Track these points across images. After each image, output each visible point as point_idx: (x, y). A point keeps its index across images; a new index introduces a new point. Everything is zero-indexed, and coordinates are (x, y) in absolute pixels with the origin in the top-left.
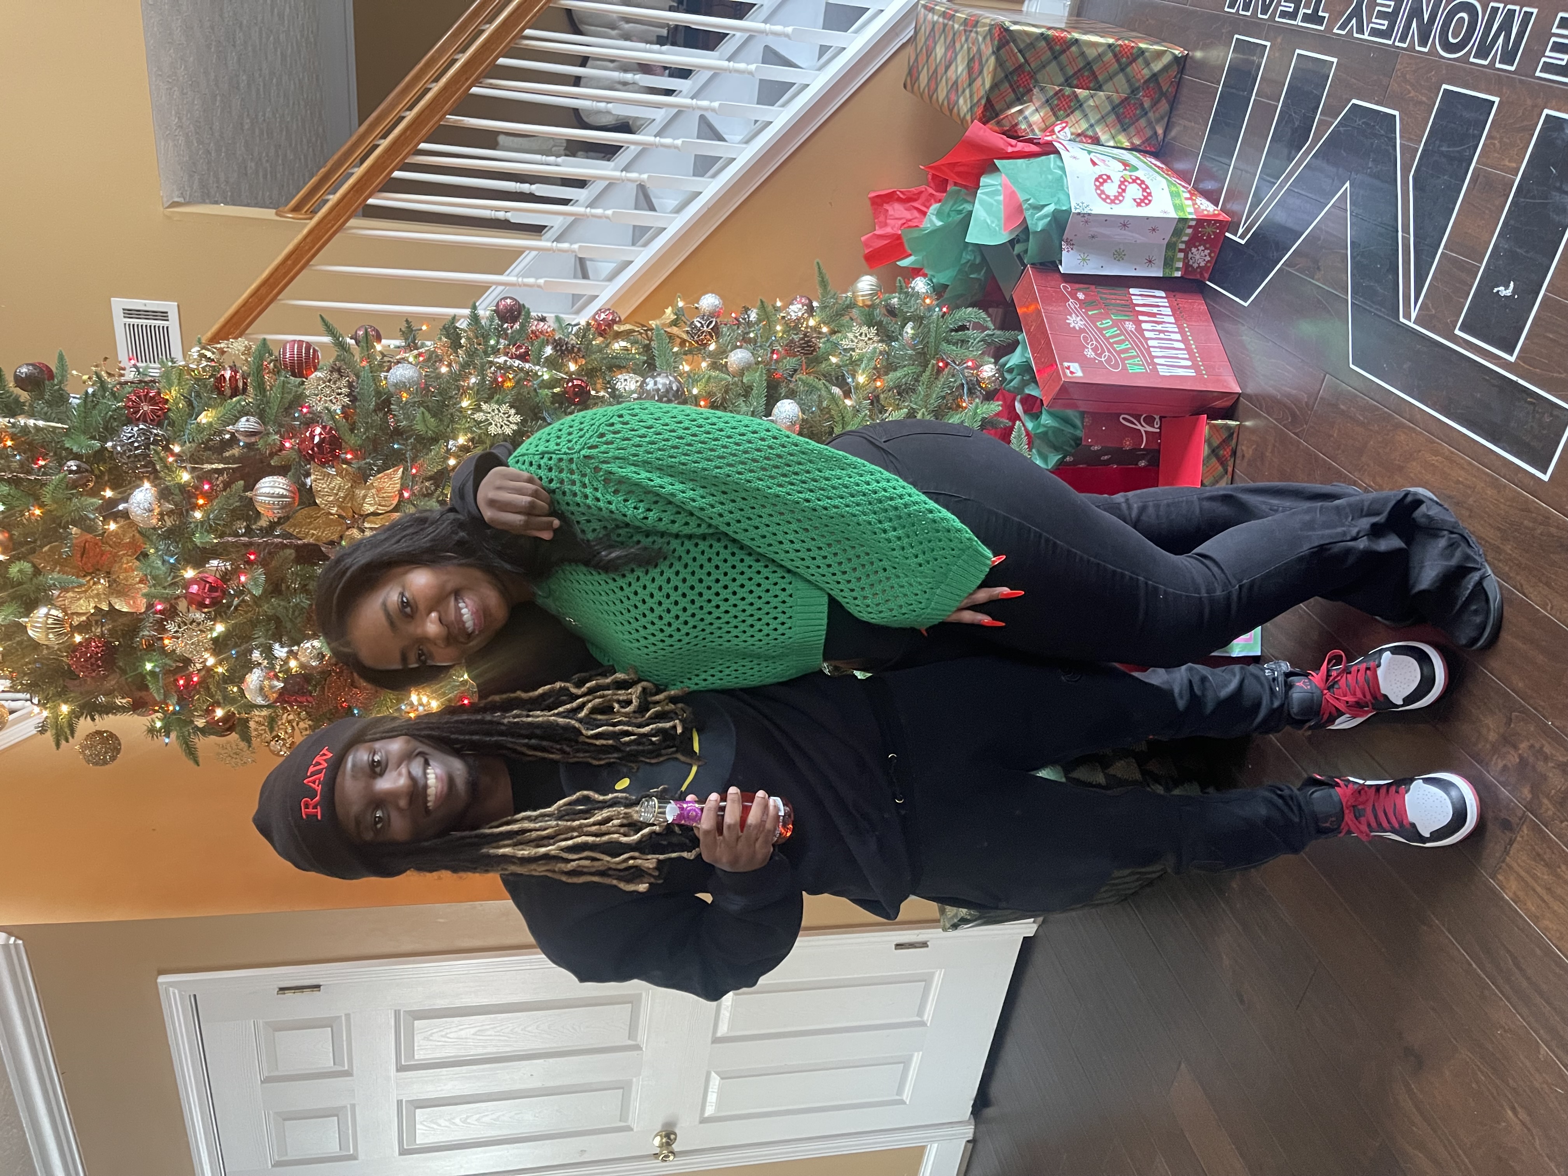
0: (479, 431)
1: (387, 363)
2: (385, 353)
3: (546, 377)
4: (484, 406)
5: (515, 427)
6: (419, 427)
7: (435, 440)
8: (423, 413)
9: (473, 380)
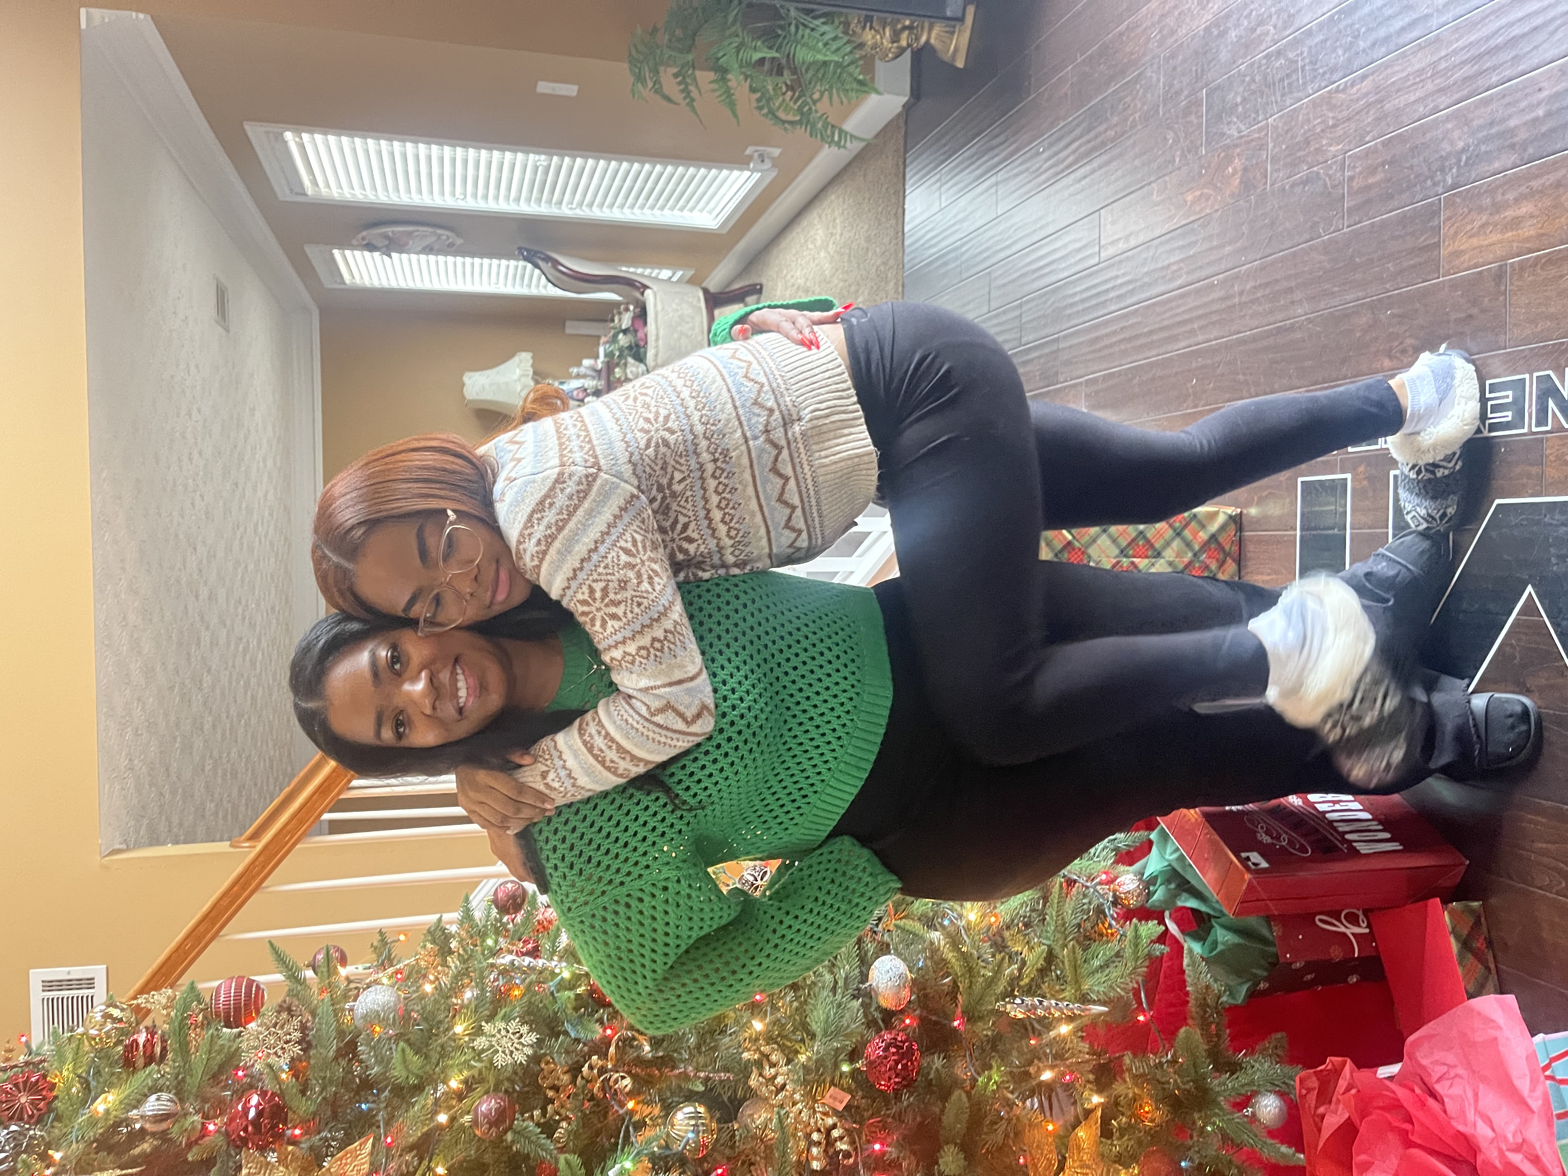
0: (478, 1065)
1: (354, 990)
2: (352, 978)
3: (566, 975)
4: (487, 1027)
5: (529, 1051)
6: (398, 1072)
7: (419, 1089)
8: (403, 1050)
9: (468, 994)
